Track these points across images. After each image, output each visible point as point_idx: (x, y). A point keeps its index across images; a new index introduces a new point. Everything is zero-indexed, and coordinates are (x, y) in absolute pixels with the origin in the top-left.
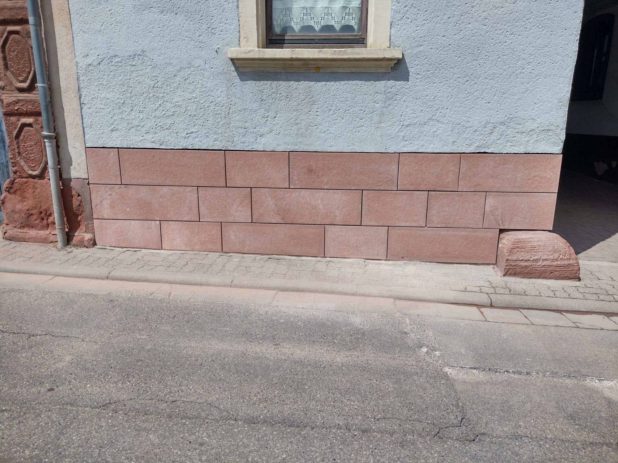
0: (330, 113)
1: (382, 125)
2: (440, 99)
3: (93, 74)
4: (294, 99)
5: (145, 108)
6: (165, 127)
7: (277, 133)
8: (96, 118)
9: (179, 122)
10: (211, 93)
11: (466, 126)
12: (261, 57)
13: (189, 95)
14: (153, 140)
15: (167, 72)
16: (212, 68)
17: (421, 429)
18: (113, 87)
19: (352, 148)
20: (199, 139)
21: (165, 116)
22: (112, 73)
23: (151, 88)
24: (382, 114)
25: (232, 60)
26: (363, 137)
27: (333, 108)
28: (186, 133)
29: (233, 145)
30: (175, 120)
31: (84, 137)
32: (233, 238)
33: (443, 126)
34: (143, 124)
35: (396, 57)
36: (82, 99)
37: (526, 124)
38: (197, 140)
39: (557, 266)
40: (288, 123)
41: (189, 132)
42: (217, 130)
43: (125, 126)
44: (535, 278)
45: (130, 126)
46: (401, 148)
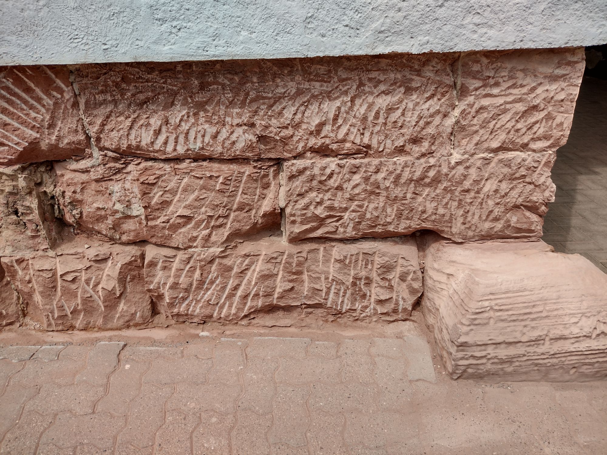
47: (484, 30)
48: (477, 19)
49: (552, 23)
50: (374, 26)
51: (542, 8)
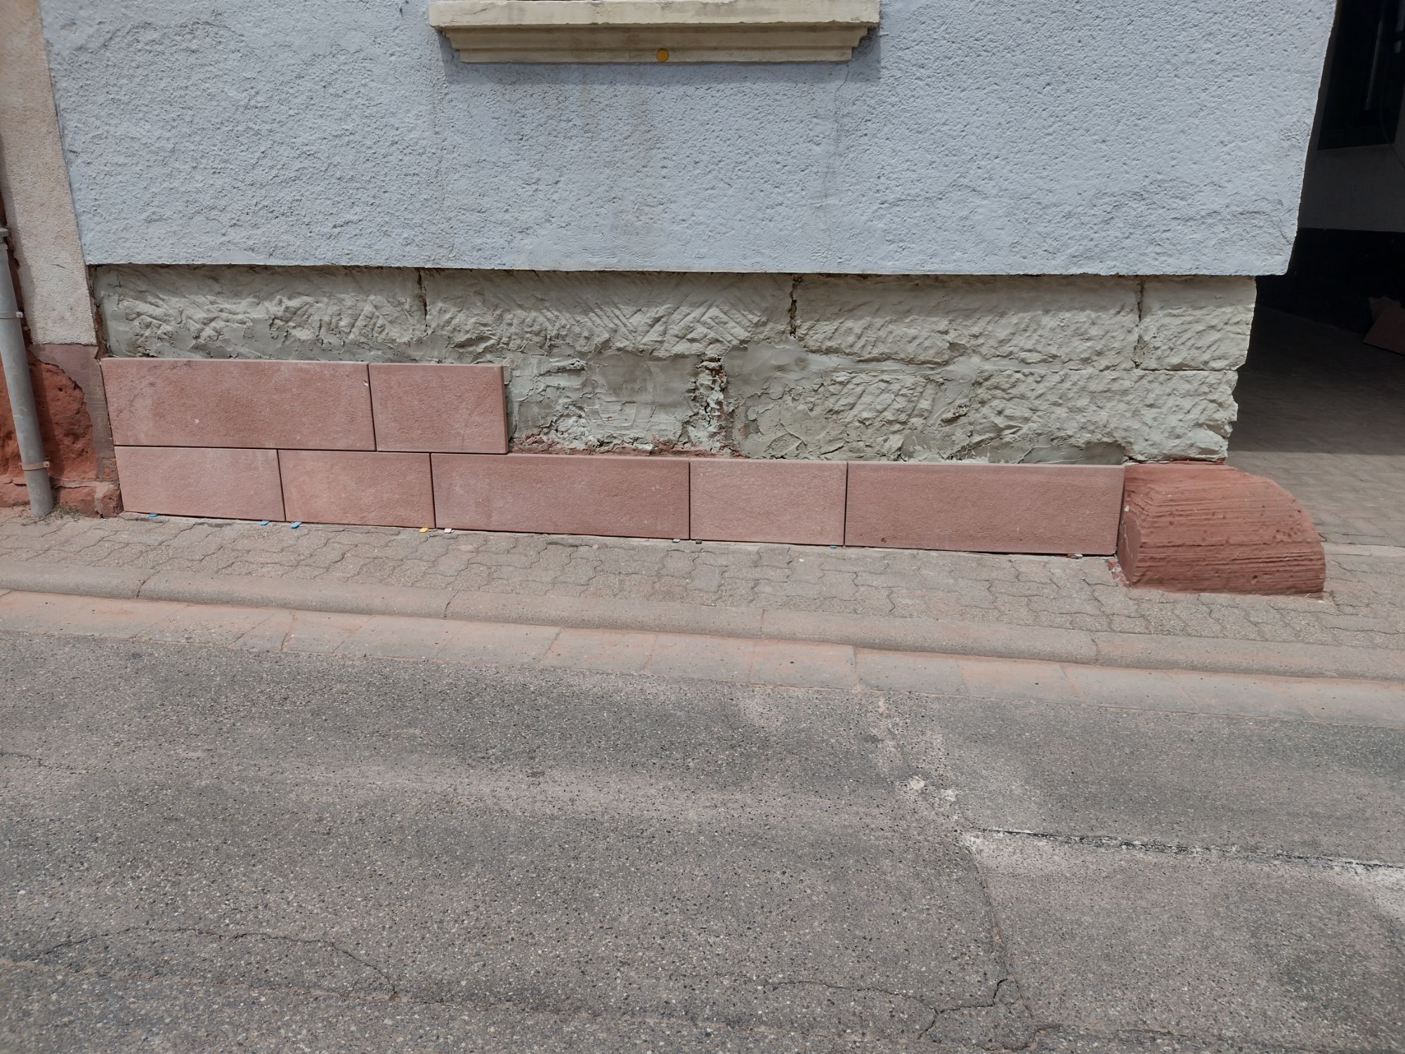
0: (697, 171)
1: (831, 201)
2: (978, 131)
3: (91, 74)
4: (605, 135)
5: (225, 161)
6: (278, 210)
7: (564, 225)
8: (106, 190)
9: (314, 196)
10: (392, 120)
11: (1045, 202)
12: (516, 23)
13: (335, 126)
14: (251, 243)
15: (278, 68)
16: (392, 55)
17: (886, 1015)
18: (145, 109)
19: (753, 261)
20: (364, 241)
21: (278, 180)
22: (140, 71)
23: (241, 109)
24: (830, 172)
25: (441, 31)
26: (782, 233)
27: (703, 157)
28: (331, 225)
29: (451, 255)
30: (303, 190)
31: (80, 239)
32: (461, 492)
33: (985, 202)
34: (223, 202)
35: (865, 20)
36: (68, 140)
37: (1198, 197)
38: (362, 241)
39: (1270, 561)
40: (590, 199)
41: (339, 222)
42: (411, 216)
43: (180, 208)
44: (1214, 590)
45: (191, 209)
46: (879, 262)
47: (1164, 258)
48: (1158, 249)
49: (1223, 255)
50: (1069, 251)
51: (1213, 243)
